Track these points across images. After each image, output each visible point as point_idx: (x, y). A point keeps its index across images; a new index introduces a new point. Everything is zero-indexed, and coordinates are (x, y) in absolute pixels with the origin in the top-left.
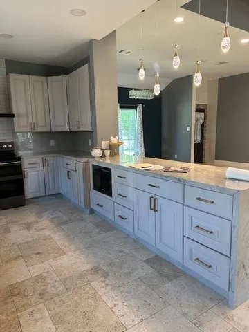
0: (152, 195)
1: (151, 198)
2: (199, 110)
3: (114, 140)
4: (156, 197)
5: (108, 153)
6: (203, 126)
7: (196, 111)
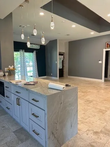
0: (18, 97)
1: (17, 98)
2: (60, 54)
3: (11, 68)
4: (20, 98)
5: (7, 74)
6: (63, 61)
7: (59, 55)
